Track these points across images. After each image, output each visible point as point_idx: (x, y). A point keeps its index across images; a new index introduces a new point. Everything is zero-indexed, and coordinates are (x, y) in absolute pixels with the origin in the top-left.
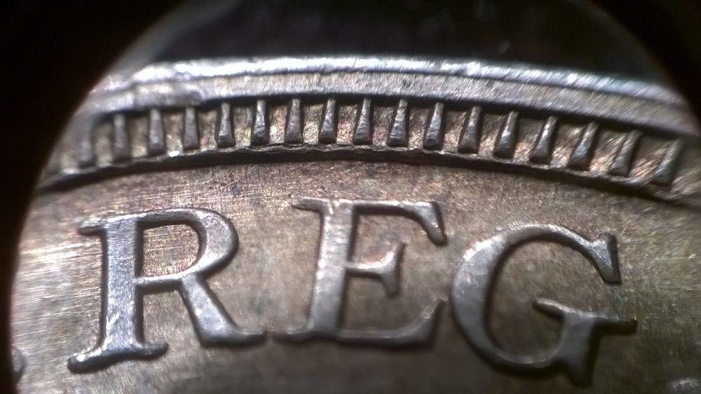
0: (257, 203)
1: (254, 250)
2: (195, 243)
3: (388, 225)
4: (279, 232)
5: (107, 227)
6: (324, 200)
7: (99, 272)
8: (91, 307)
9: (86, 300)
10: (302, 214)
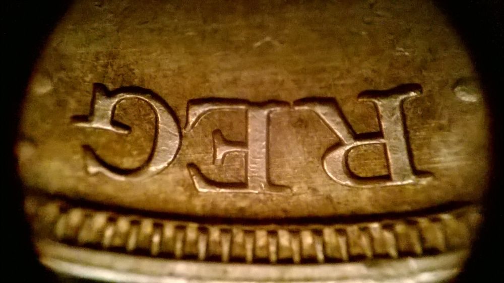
0: (314, 190)
1: (311, 159)
2: (351, 164)
3: (226, 177)
4: (296, 171)
5: (413, 177)
6: (269, 192)
7: (413, 147)
8: (414, 125)
9: (418, 130)
10: (282, 182)
